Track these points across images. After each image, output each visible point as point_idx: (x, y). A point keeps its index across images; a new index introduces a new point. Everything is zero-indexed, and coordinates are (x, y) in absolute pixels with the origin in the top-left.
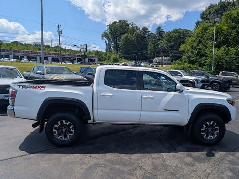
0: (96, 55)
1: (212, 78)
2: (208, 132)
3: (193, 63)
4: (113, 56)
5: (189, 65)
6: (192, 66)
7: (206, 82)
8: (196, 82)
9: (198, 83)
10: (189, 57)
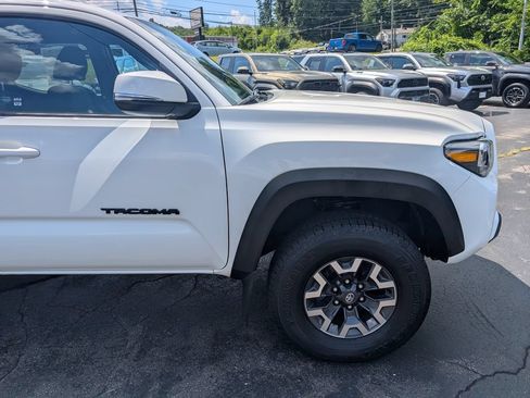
0: (234, 34)
1: (509, 68)
2: (343, 304)
3: (466, 32)
4: (276, 34)
5: (454, 39)
6: (461, 41)
7: (484, 83)
8: (454, 84)
9: (459, 86)
10: (458, 18)
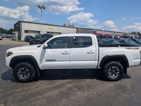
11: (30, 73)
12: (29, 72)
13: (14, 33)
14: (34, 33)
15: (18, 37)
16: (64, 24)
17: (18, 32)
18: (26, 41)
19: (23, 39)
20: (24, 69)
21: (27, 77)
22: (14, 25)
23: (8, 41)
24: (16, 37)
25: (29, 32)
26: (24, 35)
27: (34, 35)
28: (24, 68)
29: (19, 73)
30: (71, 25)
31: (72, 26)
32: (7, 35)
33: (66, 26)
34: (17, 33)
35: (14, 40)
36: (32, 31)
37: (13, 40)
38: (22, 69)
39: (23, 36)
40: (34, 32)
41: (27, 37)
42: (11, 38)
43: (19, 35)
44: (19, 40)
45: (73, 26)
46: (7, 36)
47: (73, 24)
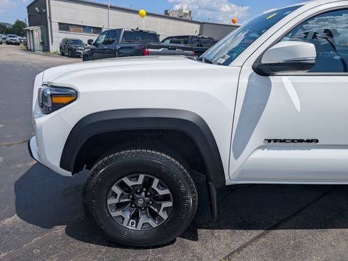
11: (169, 204)
12: (166, 198)
13: (29, 30)
14: (84, 31)
15: (42, 43)
16: (166, 11)
17: (41, 29)
18: (63, 54)
19: (55, 47)
20: (140, 181)
21: (154, 224)
22: (28, 7)
23: (14, 53)
24: (35, 43)
25: (71, 29)
26: (57, 38)
27: (84, 38)
28: (142, 177)
29: (116, 201)
30: (186, 14)
31: (188, 18)
32: (10, 36)
33: (171, 15)
34: (37, 32)
35: (30, 50)
36: (80, 26)
37: (28, 50)
38: (130, 183)
39: (54, 39)
40: (87, 29)
41: (66, 41)
42: (22, 45)
43: (42, 37)
44: (44, 51)
45: (190, 16)
46: (8, 39)
47: (190, 12)
